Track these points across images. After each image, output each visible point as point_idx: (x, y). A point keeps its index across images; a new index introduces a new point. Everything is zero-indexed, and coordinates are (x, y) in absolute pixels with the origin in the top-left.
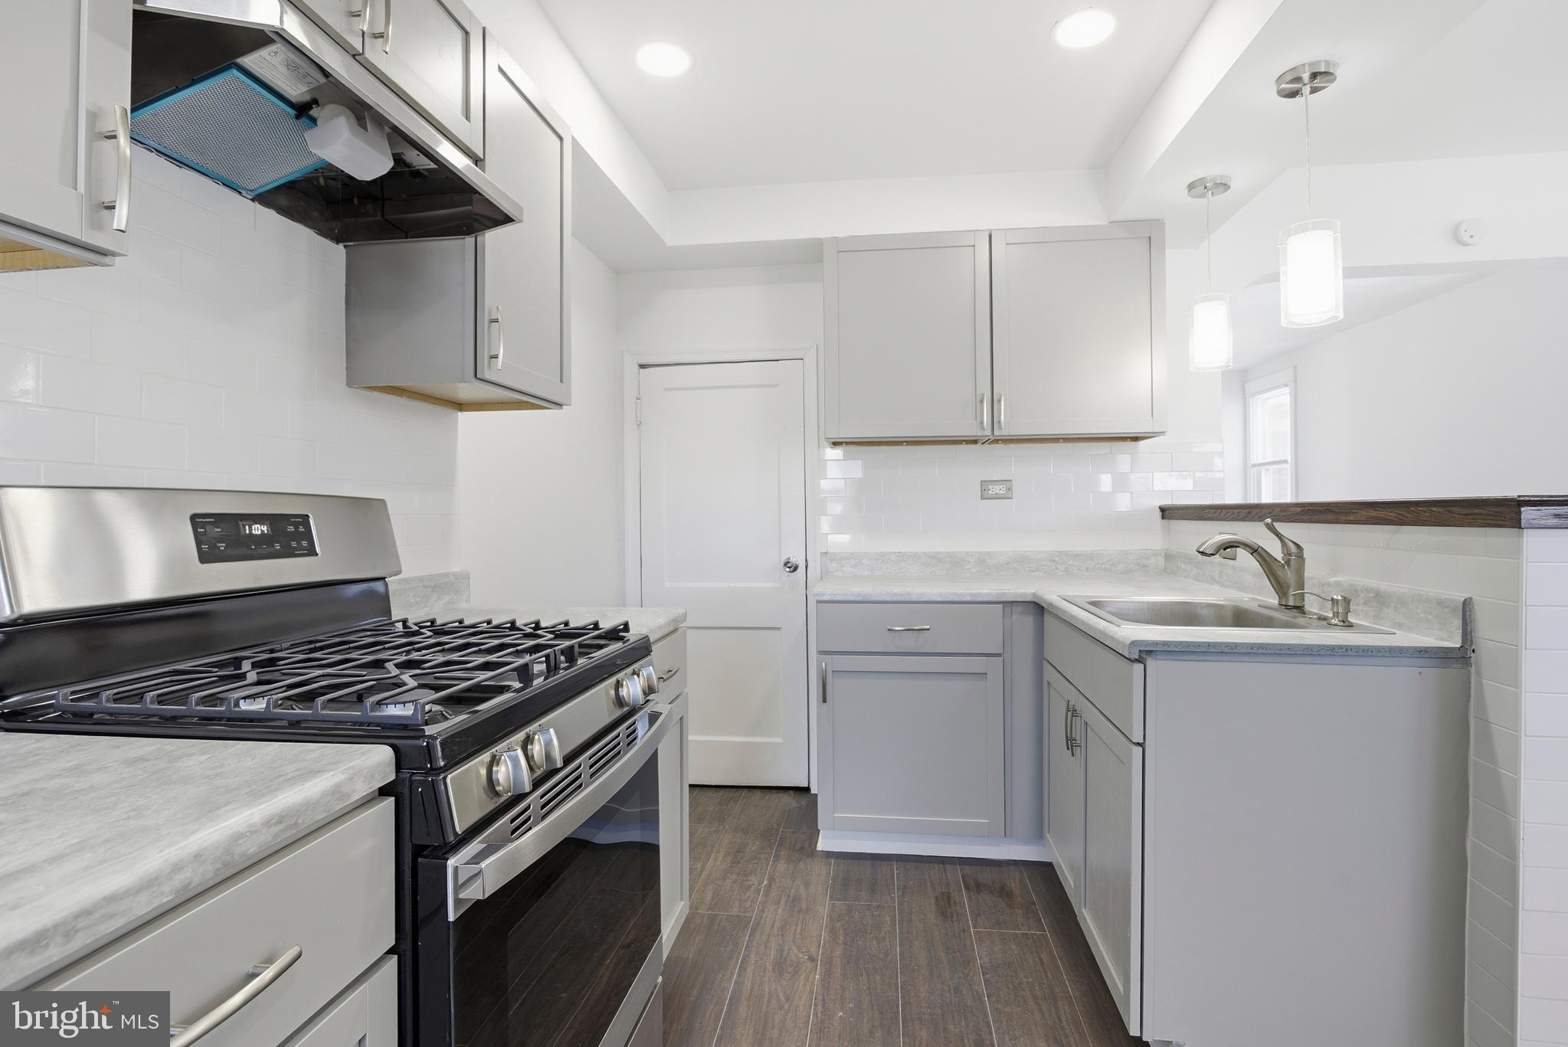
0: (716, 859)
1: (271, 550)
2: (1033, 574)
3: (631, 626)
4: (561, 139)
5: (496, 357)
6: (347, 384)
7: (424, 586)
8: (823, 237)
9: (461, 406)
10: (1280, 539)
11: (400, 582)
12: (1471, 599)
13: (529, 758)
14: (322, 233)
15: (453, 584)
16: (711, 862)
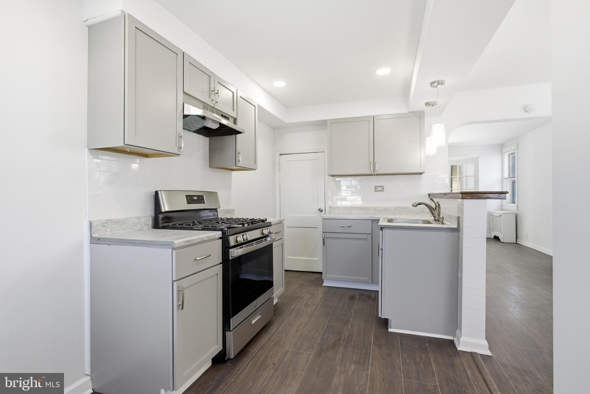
0: (296, 285)
1: (197, 202)
2: (390, 213)
3: (267, 219)
4: (255, 106)
5: (240, 161)
6: (210, 167)
7: (225, 212)
8: (327, 119)
9: (232, 170)
10: (434, 202)
11: (220, 210)
12: (460, 216)
13: (243, 238)
14: (205, 136)
15: (231, 211)
16: (294, 286)
